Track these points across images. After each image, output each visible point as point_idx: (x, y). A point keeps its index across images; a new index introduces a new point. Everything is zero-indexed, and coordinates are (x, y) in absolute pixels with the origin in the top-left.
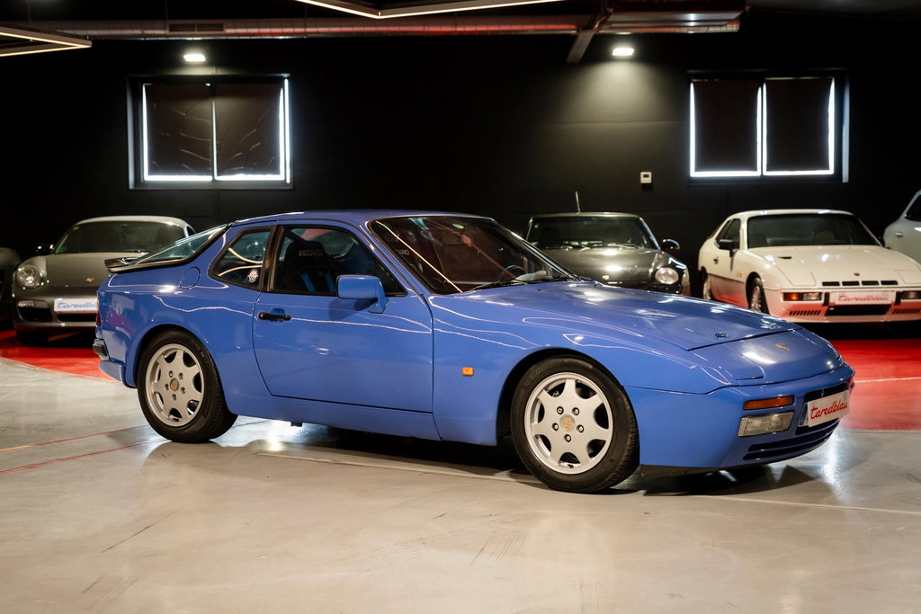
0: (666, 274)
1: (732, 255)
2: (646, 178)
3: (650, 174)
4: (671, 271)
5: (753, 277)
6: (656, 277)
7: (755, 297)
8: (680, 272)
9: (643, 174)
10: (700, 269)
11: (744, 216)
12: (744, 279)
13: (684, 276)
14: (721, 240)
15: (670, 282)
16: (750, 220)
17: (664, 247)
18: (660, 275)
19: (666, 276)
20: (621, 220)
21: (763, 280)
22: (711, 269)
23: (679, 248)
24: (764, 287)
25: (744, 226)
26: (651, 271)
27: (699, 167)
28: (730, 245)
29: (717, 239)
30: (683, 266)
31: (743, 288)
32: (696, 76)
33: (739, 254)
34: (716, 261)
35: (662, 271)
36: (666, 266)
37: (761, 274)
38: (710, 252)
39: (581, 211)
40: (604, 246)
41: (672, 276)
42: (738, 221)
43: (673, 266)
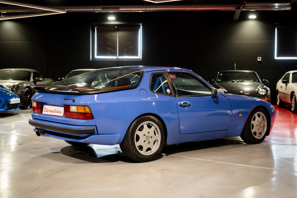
0: (262, 91)
1: (286, 85)
2: (259, 59)
3: (261, 58)
4: (264, 90)
5: (293, 93)
6: (259, 92)
7: (293, 100)
8: (267, 91)
9: (258, 58)
10: (276, 90)
11: (291, 72)
12: (290, 93)
13: (268, 92)
14: (283, 80)
15: (264, 94)
16: (293, 74)
17: (263, 82)
18: (260, 91)
19: (262, 92)
20: (249, 73)
21: (296, 94)
22: (280, 90)
23: (268, 83)
24: (296, 96)
25: (291, 76)
26: (257, 90)
27: (278, 56)
28: (286, 82)
29: (282, 80)
30: (268, 89)
31: (290, 96)
32: (277, 25)
33: (288, 85)
34: (281, 87)
35: (261, 90)
36: (263, 88)
37: (295, 92)
38: (280, 84)
39: (236, 70)
40: (243, 81)
41: (264, 92)
42: (289, 74)
43: (265, 89)
